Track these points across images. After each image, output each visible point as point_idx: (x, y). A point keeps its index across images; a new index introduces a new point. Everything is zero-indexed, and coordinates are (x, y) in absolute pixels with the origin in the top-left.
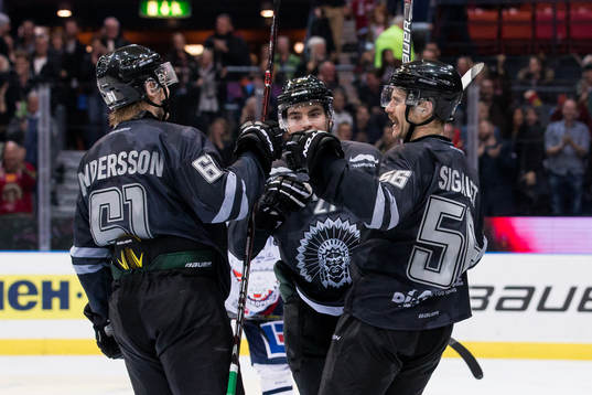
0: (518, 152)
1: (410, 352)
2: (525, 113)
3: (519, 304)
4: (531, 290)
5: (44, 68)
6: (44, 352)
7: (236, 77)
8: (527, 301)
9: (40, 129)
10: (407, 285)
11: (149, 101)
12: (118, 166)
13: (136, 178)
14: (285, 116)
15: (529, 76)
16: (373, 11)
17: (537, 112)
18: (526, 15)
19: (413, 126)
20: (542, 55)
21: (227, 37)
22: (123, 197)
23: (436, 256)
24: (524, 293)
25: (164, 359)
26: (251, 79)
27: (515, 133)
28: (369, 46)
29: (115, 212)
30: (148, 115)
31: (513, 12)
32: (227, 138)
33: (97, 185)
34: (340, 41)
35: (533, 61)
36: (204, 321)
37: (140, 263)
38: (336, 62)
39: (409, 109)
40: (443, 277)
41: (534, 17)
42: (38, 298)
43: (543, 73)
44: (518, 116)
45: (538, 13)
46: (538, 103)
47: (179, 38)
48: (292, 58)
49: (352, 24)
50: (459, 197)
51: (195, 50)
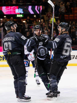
0: (72, 36)
1: (63, 65)
2: (73, 30)
3: (73, 58)
4: (74, 56)
5: (2, 25)
6: (3, 67)
7: (31, 25)
8: (74, 57)
9: (2, 34)
10: (63, 55)
11: (11, 29)
12: (7, 39)
13: (10, 41)
14: (35, 31)
15: (73, 24)
16: (50, 15)
17: (75, 30)
18: (73, 15)
19: (62, 32)
20: (75, 21)
21: (29, 20)
22: (8, 44)
23: (66, 51)
24: (73, 56)
25: (14, 67)
26: (33, 26)
27: (72, 33)
28: (50, 20)
29: (7, 46)
30: (12, 31)
31: (71, 15)
32: (29, 34)
33: (5, 42)
34: (45, 20)
35: (74, 22)
36: (19, 62)
37: (10, 54)
38: (45, 23)
39: (62, 30)
40: (68, 54)
41: (74, 16)
42: (2, 59)
43: (75, 24)
44: (72, 30)
45: (75, 15)
46: (75, 28)
47: (22, 20)
48: (39, 23)
49: (47, 17)
50: (69, 42)
51: (24, 22)
